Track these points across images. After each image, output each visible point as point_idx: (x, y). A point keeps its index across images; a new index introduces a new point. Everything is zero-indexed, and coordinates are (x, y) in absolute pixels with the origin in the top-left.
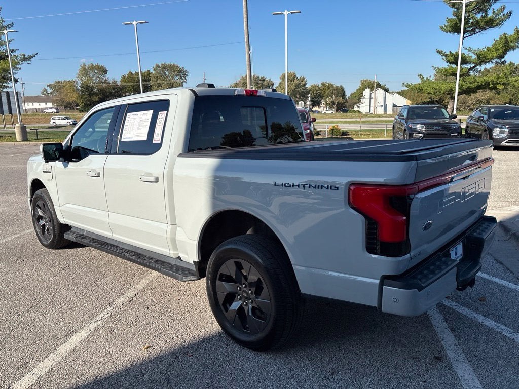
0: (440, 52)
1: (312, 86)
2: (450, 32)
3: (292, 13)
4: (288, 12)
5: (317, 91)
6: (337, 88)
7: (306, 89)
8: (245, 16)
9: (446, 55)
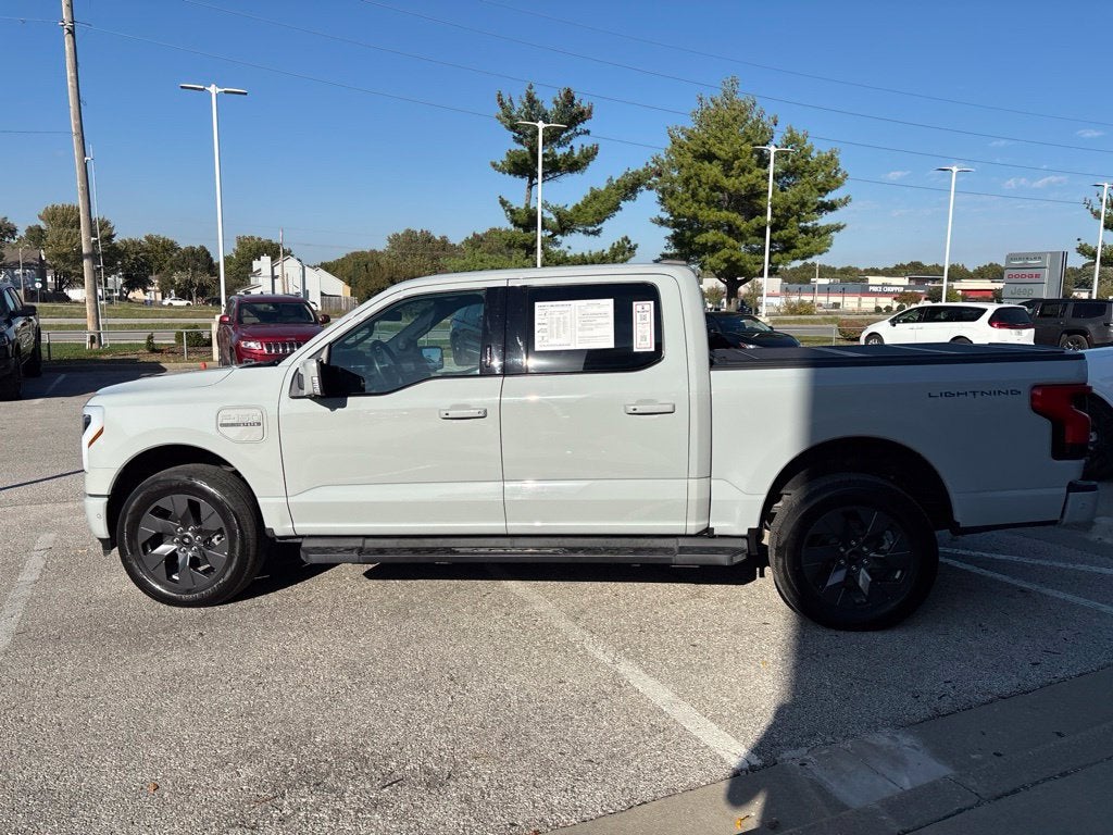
0: (503, 203)
1: (125, 242)
2: (510, 173)
3: (226, 92)
4: (218, 90)
5: (137, 253)
6: (192, 252)
7: (114, 247)
8: (70, 74)
9: (512, 211)
